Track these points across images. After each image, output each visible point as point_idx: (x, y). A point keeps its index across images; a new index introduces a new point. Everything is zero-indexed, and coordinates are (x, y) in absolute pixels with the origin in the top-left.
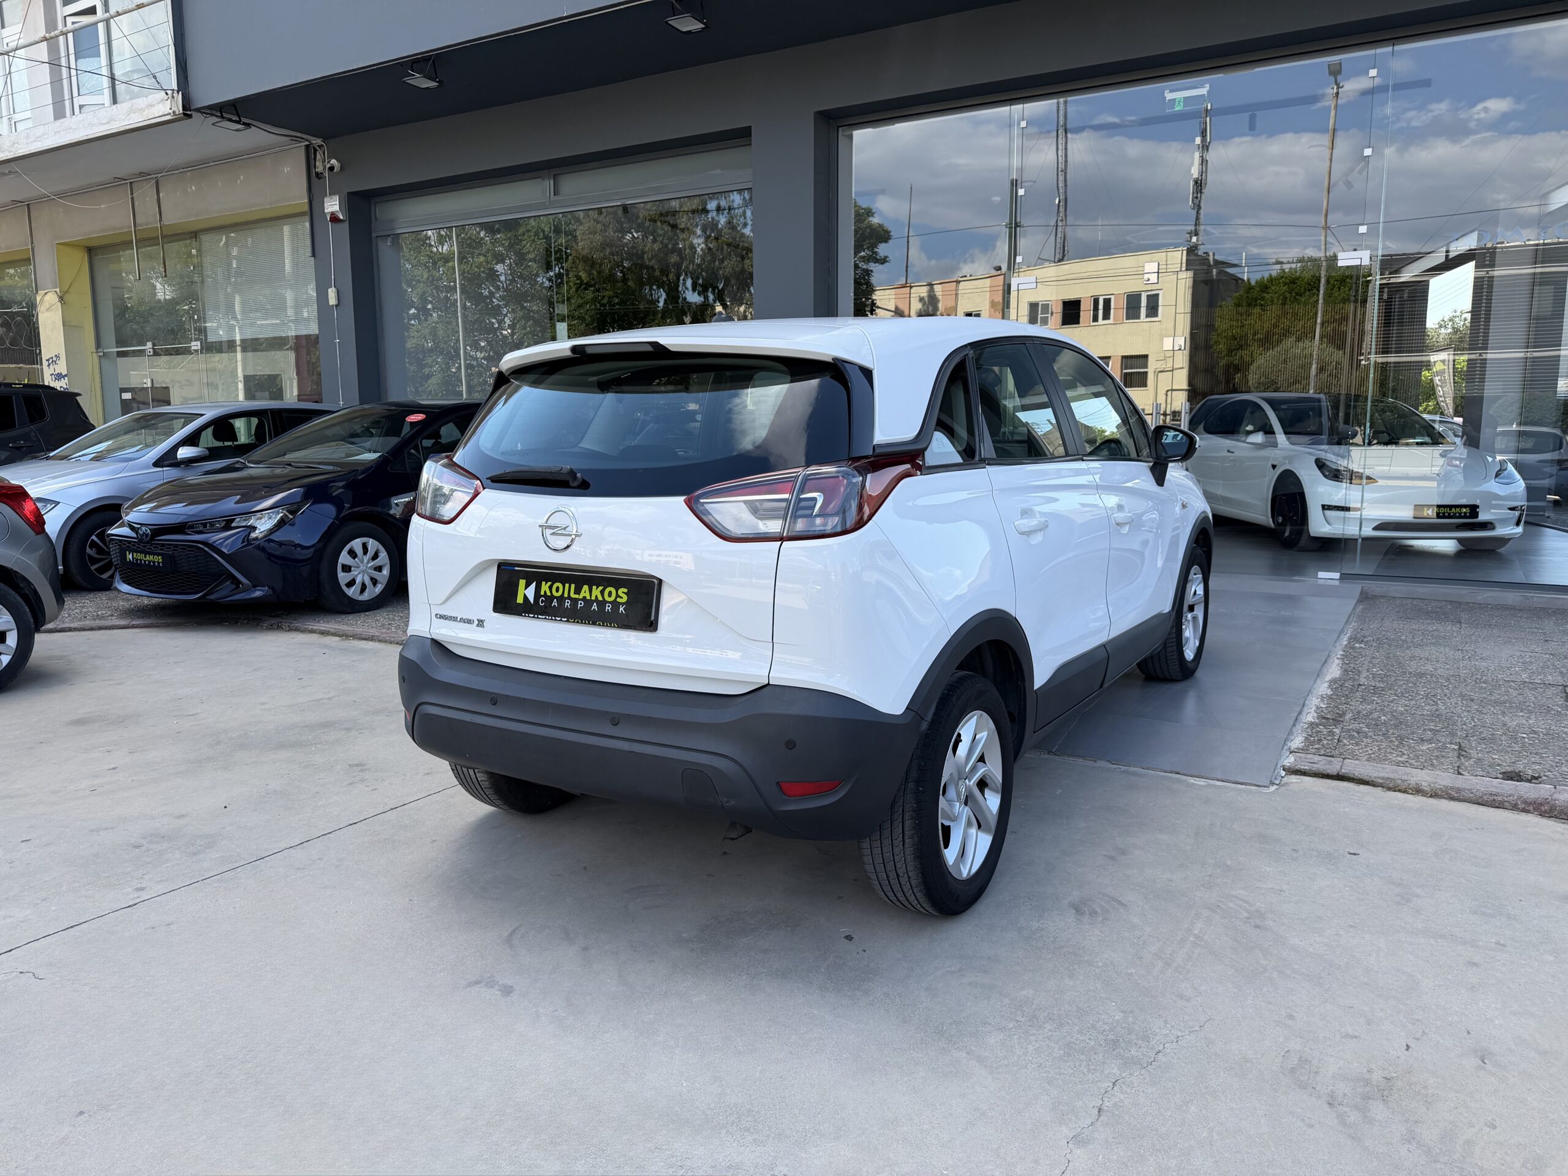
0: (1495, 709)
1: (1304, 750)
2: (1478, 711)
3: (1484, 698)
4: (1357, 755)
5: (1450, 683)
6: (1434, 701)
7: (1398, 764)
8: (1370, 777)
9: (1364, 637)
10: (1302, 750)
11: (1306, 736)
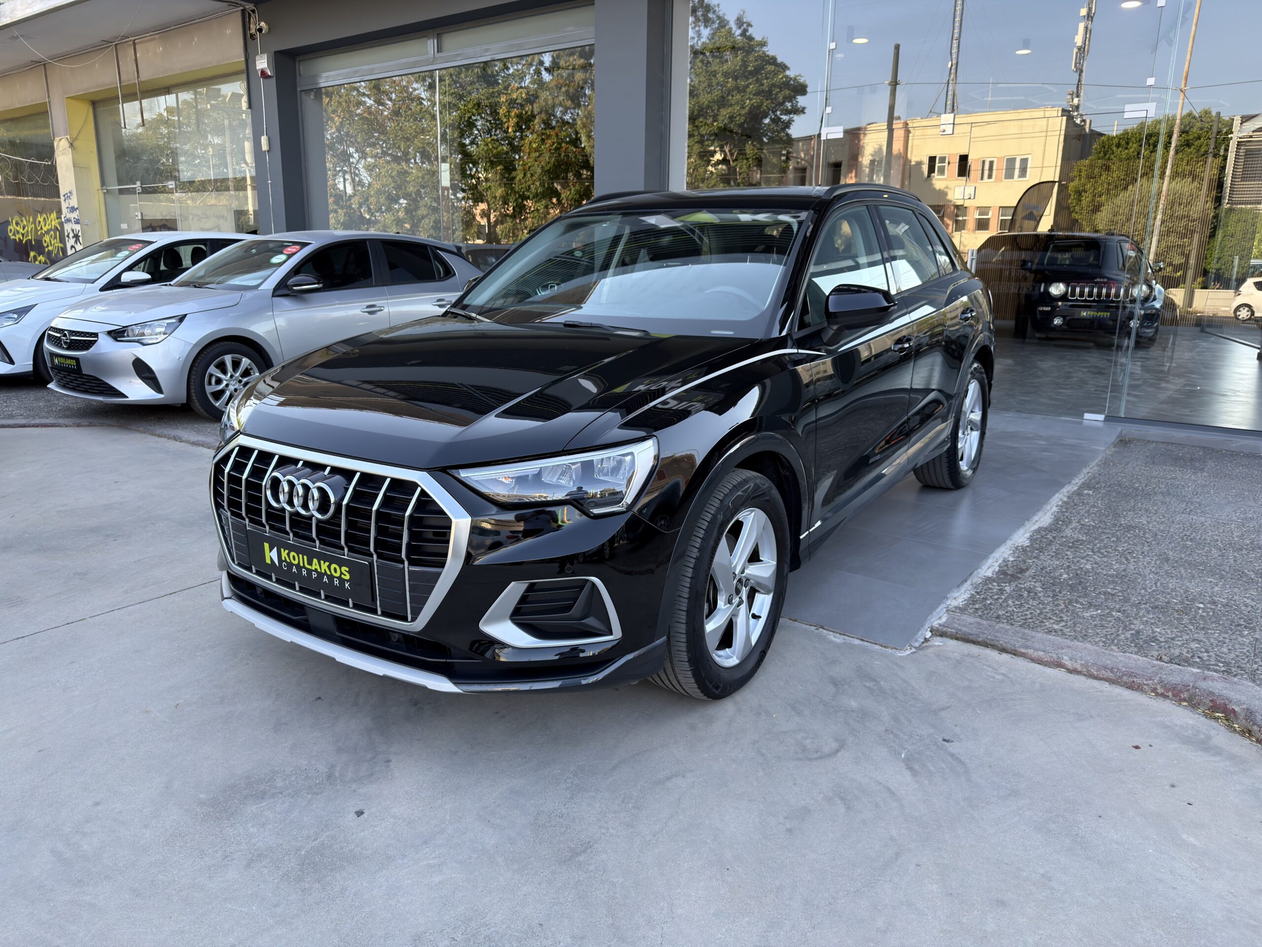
0: (1186, 571)
1: (962, 610)
2: (1167, 573)
3: (1181, 558)
4: (1012, 619)
5: (1155, 540)
6: (1127, 559)
7: (1049, 632)
8: (1014, 646)
9: (1098, 483)
10: (960, 609)
11: (973, 593)
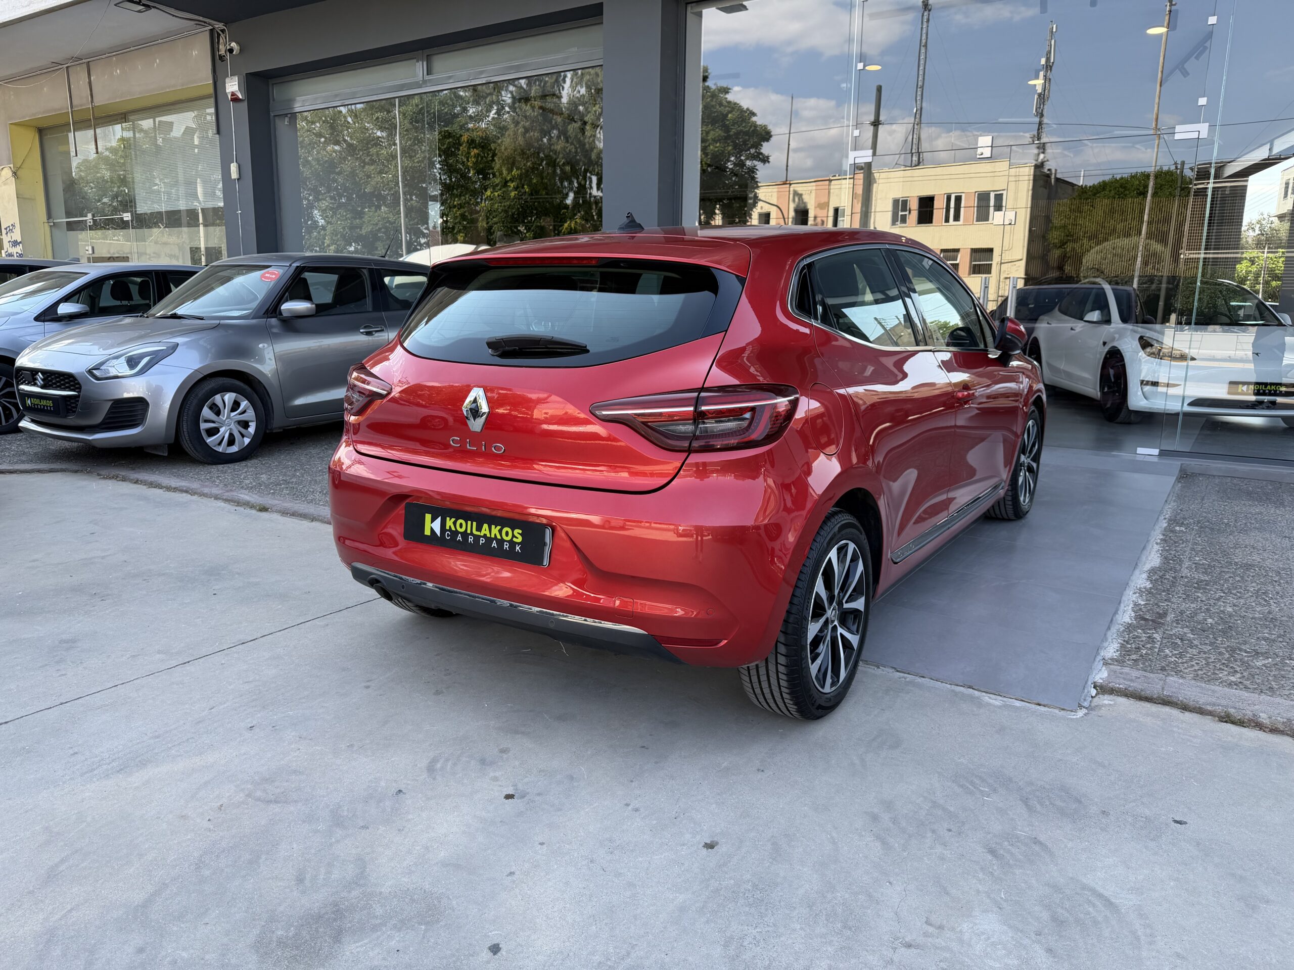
1: (1120, 661)
4: (1181, 671)
8: (1197, 702)
9: (1185, 519)
10: (1117, 661)
11: (1122, 642)
